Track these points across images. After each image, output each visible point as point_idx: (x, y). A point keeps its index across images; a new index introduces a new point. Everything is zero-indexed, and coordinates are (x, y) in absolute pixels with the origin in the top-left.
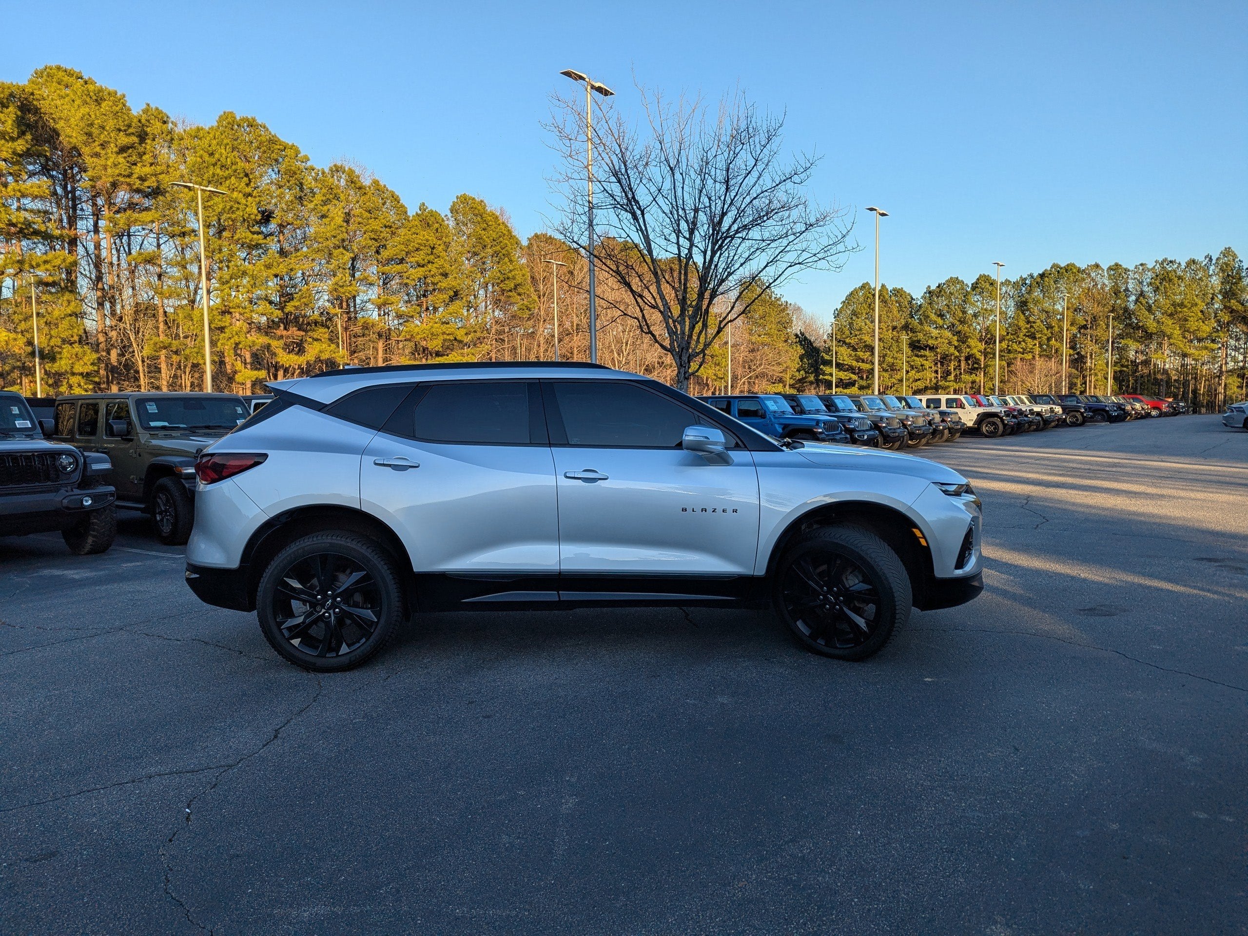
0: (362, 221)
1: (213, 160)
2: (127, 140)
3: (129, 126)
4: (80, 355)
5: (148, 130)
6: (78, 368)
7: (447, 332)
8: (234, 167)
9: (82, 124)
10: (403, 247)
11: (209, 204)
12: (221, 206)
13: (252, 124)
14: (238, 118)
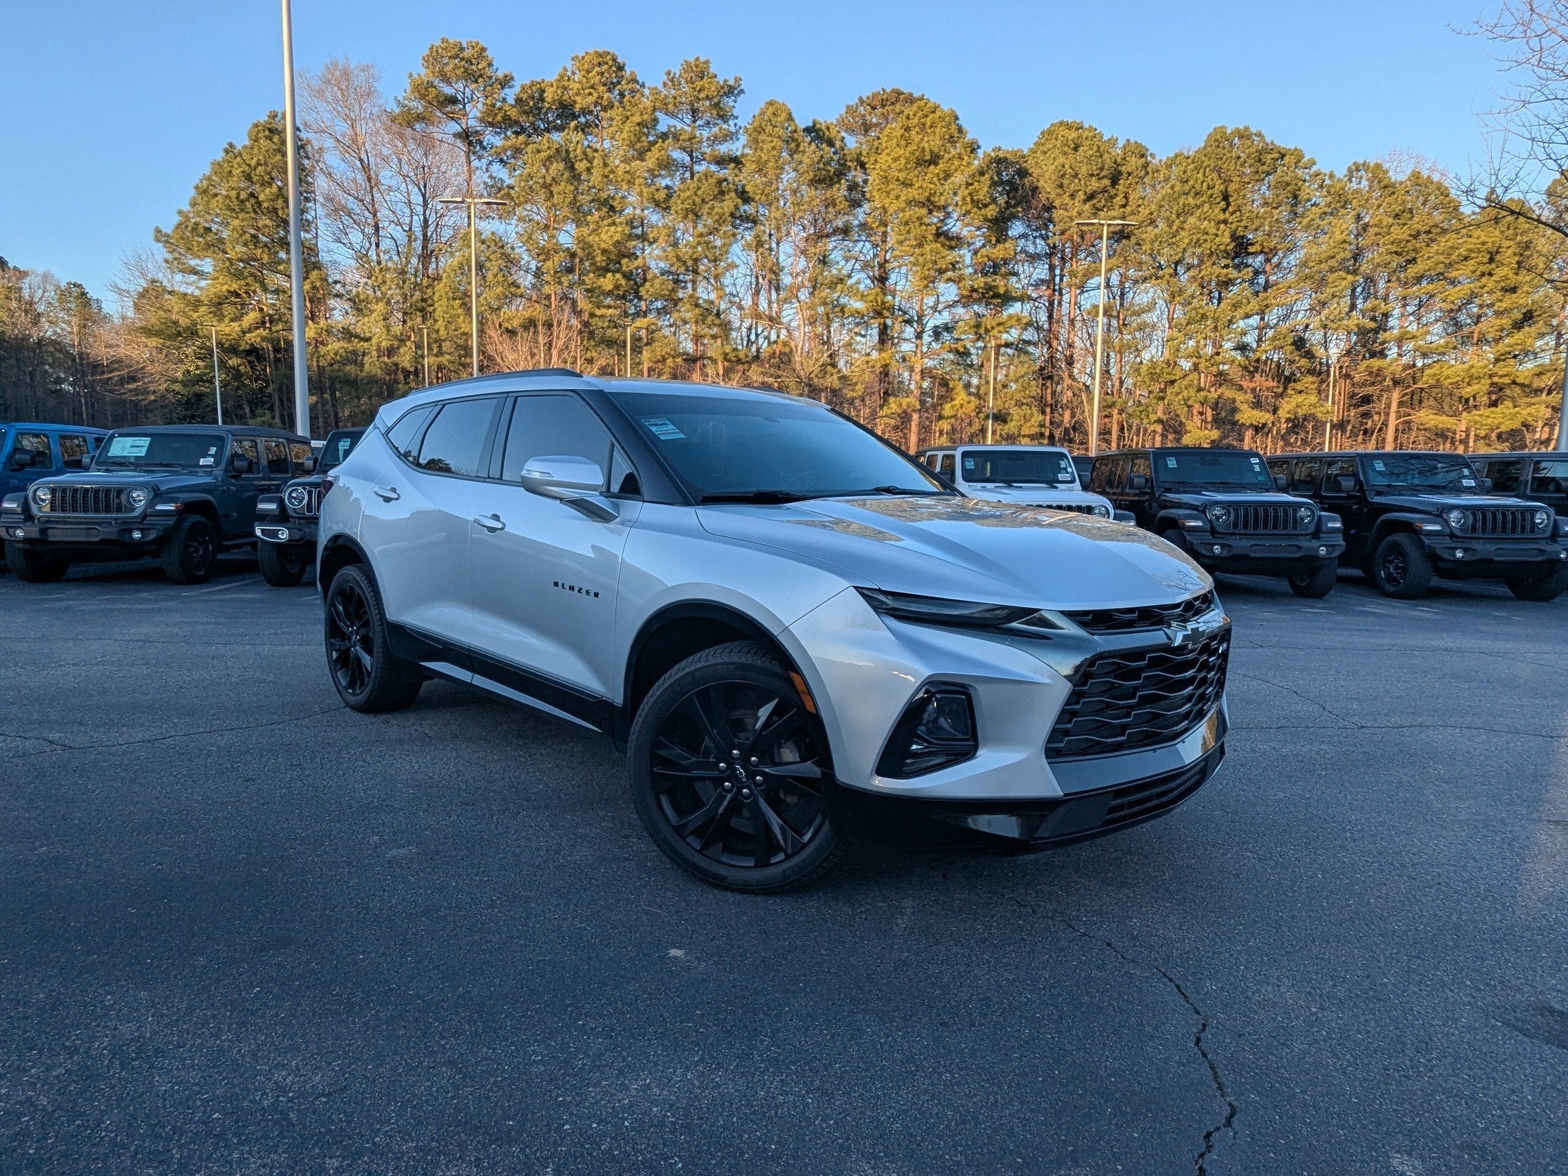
0: (1380, 231)
1: (1186, 188)
2: (1097, 185)
3: (1102, 169)
4: (1028, 417)
5: (1123, 169)
6: (1025, 431)
7: (1501, 373)
8: (1210, 192)
9: (1054, 177)
10: (1441, 258)
11: (1174, 240)
12: (1186, 241)
13: (1244, 135)
14: (1229, 131)
